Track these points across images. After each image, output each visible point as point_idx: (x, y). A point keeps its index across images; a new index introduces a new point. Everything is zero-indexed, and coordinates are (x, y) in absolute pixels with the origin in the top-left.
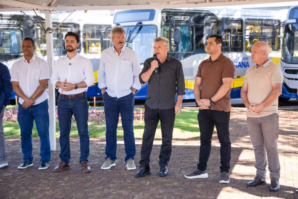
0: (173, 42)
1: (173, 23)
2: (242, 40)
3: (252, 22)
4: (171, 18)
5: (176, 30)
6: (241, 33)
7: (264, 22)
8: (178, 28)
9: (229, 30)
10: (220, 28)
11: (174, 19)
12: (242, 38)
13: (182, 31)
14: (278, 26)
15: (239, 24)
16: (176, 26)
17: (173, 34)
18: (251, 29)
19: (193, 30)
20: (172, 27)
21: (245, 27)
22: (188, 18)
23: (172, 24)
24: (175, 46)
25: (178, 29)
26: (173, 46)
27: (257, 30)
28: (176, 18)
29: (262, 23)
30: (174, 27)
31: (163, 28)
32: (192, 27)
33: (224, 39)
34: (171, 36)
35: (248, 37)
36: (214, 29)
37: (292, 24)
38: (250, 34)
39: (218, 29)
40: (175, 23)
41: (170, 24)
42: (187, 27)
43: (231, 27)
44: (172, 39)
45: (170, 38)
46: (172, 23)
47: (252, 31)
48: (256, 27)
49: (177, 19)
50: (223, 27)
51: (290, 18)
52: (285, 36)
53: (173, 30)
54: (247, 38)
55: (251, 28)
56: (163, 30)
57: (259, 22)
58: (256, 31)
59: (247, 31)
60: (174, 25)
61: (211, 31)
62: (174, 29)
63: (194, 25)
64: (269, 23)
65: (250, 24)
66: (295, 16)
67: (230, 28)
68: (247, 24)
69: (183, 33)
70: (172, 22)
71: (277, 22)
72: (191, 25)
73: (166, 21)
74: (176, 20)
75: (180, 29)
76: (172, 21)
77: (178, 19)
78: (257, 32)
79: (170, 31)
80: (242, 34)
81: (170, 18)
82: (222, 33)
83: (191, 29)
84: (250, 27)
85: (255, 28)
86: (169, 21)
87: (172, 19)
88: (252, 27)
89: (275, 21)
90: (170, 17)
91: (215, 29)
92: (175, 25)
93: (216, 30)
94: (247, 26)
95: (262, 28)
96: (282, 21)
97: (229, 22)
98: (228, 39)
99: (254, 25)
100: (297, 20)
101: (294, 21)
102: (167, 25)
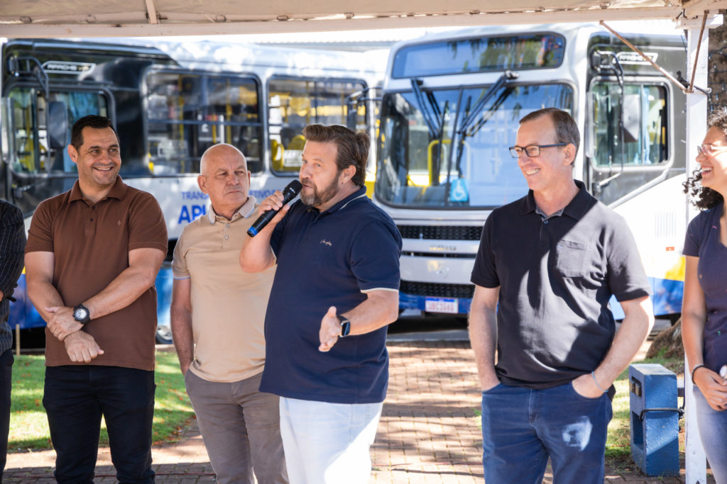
0: (44, 143)
1: (44, 82)
2: (261, 138)
3: (285, 84)
4: (36, 69)
5: (52, 105)
6: (255, 116)
7: (321, 85)
8: (60, 98)
9: (219, 109)
10: (193, 101)
11: (45, 71)
12: (259, 132)
13: (73, 109)
14: (363, 99)
15: (250, 89)
16: (53, 92)
17: (42, 117)
18: (286, 106)
19: (107, 106)
20: (39, 95)
21: (268, 99)
22: (90, 67)
23: (41, 86)
24: (53, 154)
25: (60, 103)
26: (46, 154)
27: (303, 109)
28: (50, 69)
29: (316, 87)
30: (47, 96)
31: (9, 99)
32: (106, 97)
33: (205, 135)
34: (38, 125)
35: (277, 130)
36: (174, 104)
37: (402, 92)
38: (284, 119)
39: (186, 105)
40: (50, 82)
41: (35, 87)
42: (89, 96)
43: (225, 98)
44: (42, 133)
45: (34, 130)
46: (38, 81)
47: (289, 112)
48: (299, 99)
49: (56, 69)
50: (201, 98)
51: (395, 75)
52: (382, 127)
53: (42, 103)
54: (274, 133)
55: (285, 103)
56: (9, 104)
57: (307, 87)
58: (301, 110)
59: (272, 112)
60: (47, 90)
61: (165, 110)
62: (46, 100)
63: (112, 91)
64: (337, 88)
65: (283, 92)
66: (408, 72)
67: (222, 102)
68: (273, 89)
69: (77, 113)
70: (41, 80)
71: (359, 86)
72: (102, 90)
73: (20, 75)
74: (50, 75)
75: (66, 104)
76: (39, 76)
77: (60, 70)
78: (302, 113)
79: (35, 108)
80: (260, 120)
81: (32, 68)
82: (200, 117)
83: (101, 102)
84: (281, 100)
85: (296, 103)
86: (29, 75)
87: (39, 71)
88: (288, 101)
89: (353, 81)
90: (34, 65)
91: (178, 104)
92: (50, 88)
93: (181, 106)
94: (274, 96)
95: (316, 104)
96: (372, 84)
97: (219, 84)
98: (218, 135)
99: (292, 93)
100: (412, 82)
101: (406, 84)
102: (23, 90)
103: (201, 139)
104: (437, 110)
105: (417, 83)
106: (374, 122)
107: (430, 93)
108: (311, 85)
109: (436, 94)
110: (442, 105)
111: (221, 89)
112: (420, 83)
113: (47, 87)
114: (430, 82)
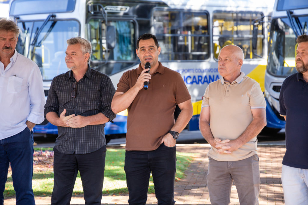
0: (105, 46)
1: (105, 16)
2: (209, 42)
3: (221, 15)
4: (101, 9)
5: (109, 27)
6: (206, 31)
7: (240, 15)
8: (112, 24)
9: (188, 28)
10: (175, 24)
11: (106, 11)
12: (208, 39)
13: (118, 29)
14: (261, 22)
15: (204, 18)
16: (109, 21)
17: (104, 33)
18: (222, 26)
19: (134, 28)
20: (103, 23)
21: (213, 22)
22: (126, 9)
23: (103, 18)
24: (109, 51)
25: (112, 27)
26: (105, 51)
27: (231, 27)
28: (108, 10)
29: (237, 16)
30: (106, 23)
31: (89, 25)
32: (134, 23)
33: (181, 41)
34: (102, 37)
35: (217, 38)
36: (167, 26)
37: (281, 18)
38: (220, 33)
39: (172, 26)
40: (108, 16)
41: (101, 19)
42: (126, 23)
43: (191, 23)
44: (104, 41)
45: (100, 40)
46: (102, 16)
47: (223, 29)
48: (228, 22)
49: (110, 10)
50: (179, 23)
51: (278, 9)
52: (271, 36)
53: (104, 27)
54: (216, 41)
55: (221, 25)
56: (89, 27)
57: (233, 16)
58: (229, 28)
59: (215, 29)
60: (106, 20)
61: (162, 29)
62: (106, 25)
63: (138, 21)
64: (248, 16)
65: (220, 19)
66: (286, 7)
67: (190, 25)
68: (215, 18)
69: (120, 31)
70: (104, 15)
71: (259, 16)
72: (132, 20)
73: (94, 13)
74: (109, 13)
75: (115, 27)
76: (103, 13)
77: (112, 10)
78: (230, 29)
79: (101, 29)
80: (209, 33)
81: (99, 9)
82: (179, 32)
83: (132, 25)
84: (219, 23)
85: (227, 24)
86: (98, 13)
87: (103, 11)
88: (223, 24)
89: (256, 13)
90: (100, 7)
91: (168, 26)
92: (108, 19)
93: (170, 27)
94: (215, 21)
95: (237, 25)
96: (266, 14)
97: (188, 16)
98: (187, 41)
99: (225, 19)
100: (288, 13)
101: (284, 14)
102: (95, 20)
103: (180, 43)
104: (300, 27)
105: (290, 13)
106: (267, 34)
107: (297, 18)
108: (235, 15)
109: (300, 18)
110: (303, 24)
111: (190, 18)
112: (292, 13)
113: (106, 19)
114: (297, 12)
